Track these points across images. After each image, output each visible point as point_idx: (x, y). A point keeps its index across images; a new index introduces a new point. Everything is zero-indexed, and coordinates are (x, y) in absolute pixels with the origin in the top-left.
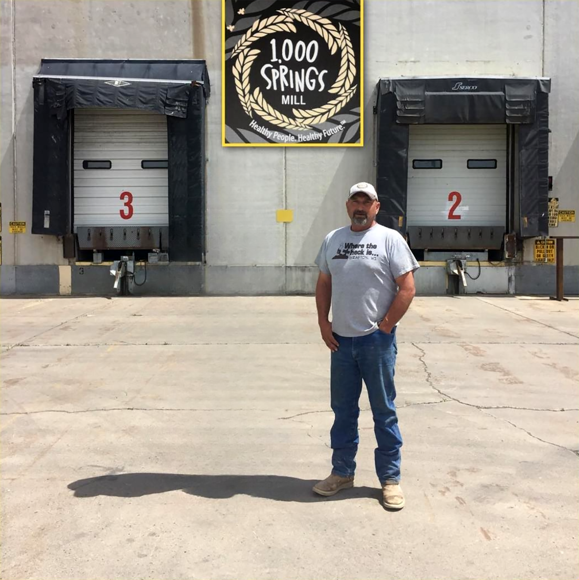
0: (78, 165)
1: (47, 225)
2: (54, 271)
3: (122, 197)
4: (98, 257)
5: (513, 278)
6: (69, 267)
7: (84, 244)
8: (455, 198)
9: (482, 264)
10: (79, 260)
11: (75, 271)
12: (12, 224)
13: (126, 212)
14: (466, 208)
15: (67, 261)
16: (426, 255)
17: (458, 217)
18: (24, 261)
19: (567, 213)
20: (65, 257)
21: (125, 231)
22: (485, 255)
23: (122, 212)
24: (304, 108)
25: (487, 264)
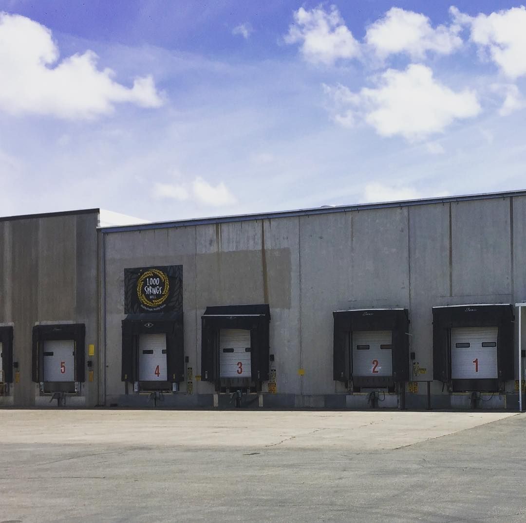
0: (221, 351)
1: (206, 378)
2: (212, 396)
3: (238, 365)
4: (228, 391)
5: (400, 401)
6: (217, 395)
7: (223, 385)
8: (375, 363)
9: (385, 394)
10: (221, 392)
11: (220, 397)
12: (196, 377)
13: (240, 371)
14: (380, 368)
15: (216, 392)
16: (361, 389)
17: (377, 372)
18: (201, 393)
19: (423, 369)
20: (216, 390)
21: (238, 379)
22: (387, 390)
23: (238, 371)
24: (155, 299)
25: (388, 394)
